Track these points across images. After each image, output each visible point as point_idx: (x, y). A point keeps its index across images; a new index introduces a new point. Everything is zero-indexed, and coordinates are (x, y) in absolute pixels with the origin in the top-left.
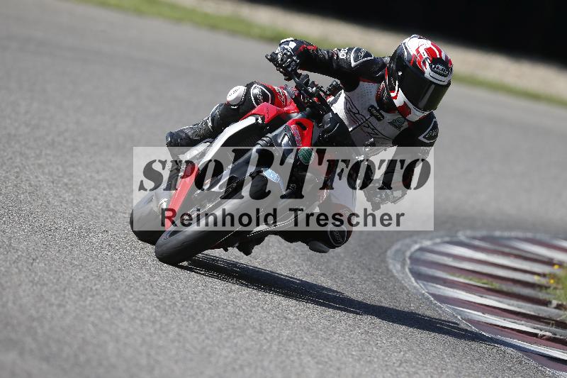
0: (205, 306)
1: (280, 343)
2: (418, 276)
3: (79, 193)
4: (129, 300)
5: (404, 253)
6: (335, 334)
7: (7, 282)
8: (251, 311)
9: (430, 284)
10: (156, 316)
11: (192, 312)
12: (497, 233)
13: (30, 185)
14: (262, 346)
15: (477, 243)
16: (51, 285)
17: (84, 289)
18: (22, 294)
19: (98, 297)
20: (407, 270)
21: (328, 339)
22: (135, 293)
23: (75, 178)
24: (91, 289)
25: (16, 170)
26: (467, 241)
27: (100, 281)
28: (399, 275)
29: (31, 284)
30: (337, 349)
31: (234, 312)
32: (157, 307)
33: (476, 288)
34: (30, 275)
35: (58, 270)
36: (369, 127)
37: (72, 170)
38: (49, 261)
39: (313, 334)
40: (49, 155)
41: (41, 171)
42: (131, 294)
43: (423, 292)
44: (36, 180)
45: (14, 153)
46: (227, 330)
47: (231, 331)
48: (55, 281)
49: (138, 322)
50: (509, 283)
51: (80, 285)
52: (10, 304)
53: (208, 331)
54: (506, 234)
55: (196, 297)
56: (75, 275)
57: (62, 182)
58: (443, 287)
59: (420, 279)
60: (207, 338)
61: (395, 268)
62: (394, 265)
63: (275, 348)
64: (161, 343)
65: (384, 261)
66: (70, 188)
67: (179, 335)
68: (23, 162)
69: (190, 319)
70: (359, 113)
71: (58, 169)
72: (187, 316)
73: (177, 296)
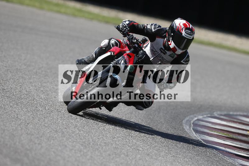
0: (103, 144)
1: (136, 161)
2: (197, 131)
3: (48, 95)
4: (70, 141)
5: (190, 121)
6: (160, 156)
7: (16, 134)
8: (123, 146)
9: (202, 135)
10: (81, 149)
11: (97, 147)
12: (231, 113)
13: (26, 91)
14: (128, 162)
15: (222, 117)
16: (35, 135)
17: (50, 137)
18: (22, 139)
19: (56, 140)
20: (192, 129)
21: (157, 159)
22: (72, 139)
23: (46, 88)
24: (53, 137)
25: (20, 84)
26: (218, 116)
27: (57, 133)
28: (188, 131)
29: (26, 134)
30: (161, 163)
31: (116, 147)
32: (82, 145)
33: (222, 137)
34: (26, 131)
35: (38, 128)
36: (160, 57)
37: (45, 84)
38: (34, 124)
39: (150, 157)
40: (35, 78)
41: (31, 85)
42: (71, 139)
43: (199, 138)
44: (29, 89)
45: (19, 77)
46: (113, 155)
47: (114, 155)
48: (37, 133)
49: (73, 151)
50: (237, 135)
51: (48, 135)
52: (17, 143)
53: (104, 155)
54: (235, 113)
55: (99, 141)
56: (46, 130)
57: (40, 90)
58: (208, 137)
59: (197, 133)
60: (104, 158)
61: (186, 128)
62: (186, 127)
63: (133, 163)
64: (83, 160)
65: (181, 125)
66: (44, 93)
67: (91, 157)
68: (23, 81)
69: (97, 150)
70: (156, 51)
71: (38, 84)
72: (95, 149)
73: (91, 140)
